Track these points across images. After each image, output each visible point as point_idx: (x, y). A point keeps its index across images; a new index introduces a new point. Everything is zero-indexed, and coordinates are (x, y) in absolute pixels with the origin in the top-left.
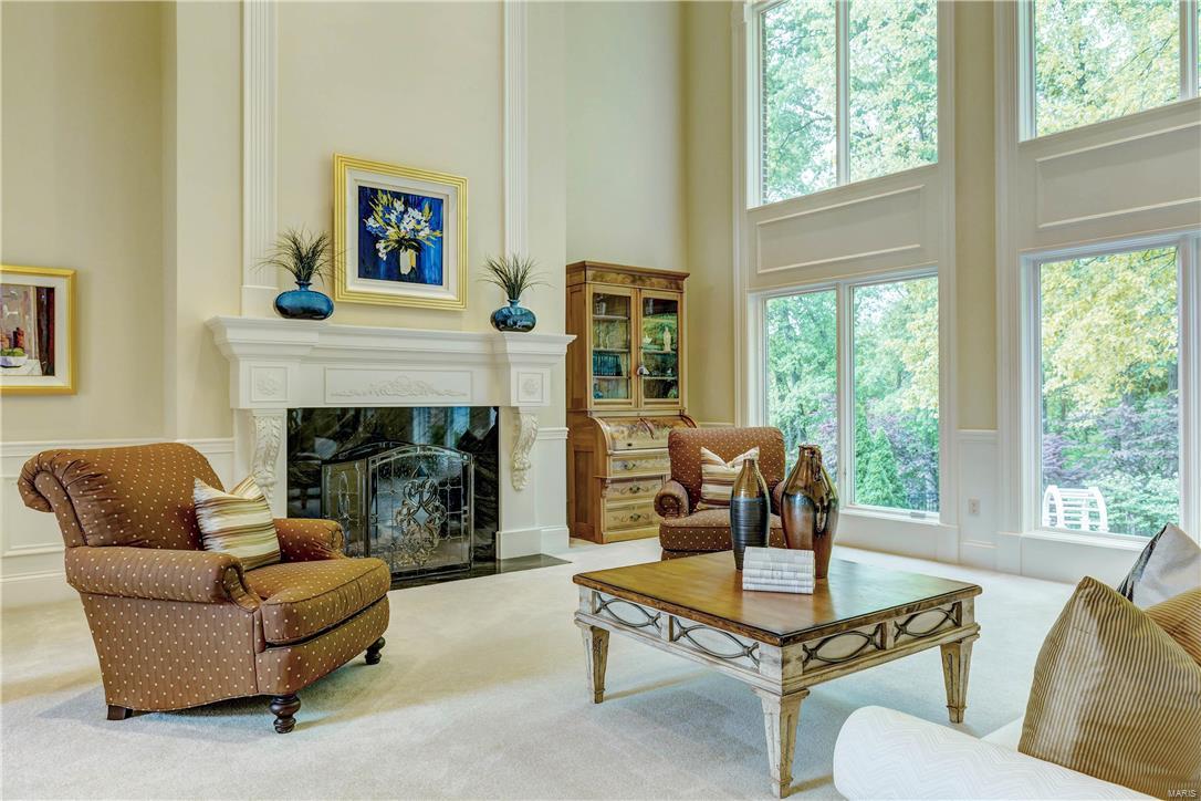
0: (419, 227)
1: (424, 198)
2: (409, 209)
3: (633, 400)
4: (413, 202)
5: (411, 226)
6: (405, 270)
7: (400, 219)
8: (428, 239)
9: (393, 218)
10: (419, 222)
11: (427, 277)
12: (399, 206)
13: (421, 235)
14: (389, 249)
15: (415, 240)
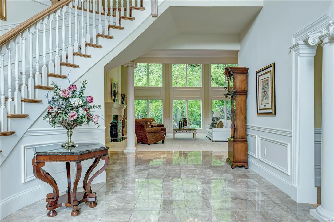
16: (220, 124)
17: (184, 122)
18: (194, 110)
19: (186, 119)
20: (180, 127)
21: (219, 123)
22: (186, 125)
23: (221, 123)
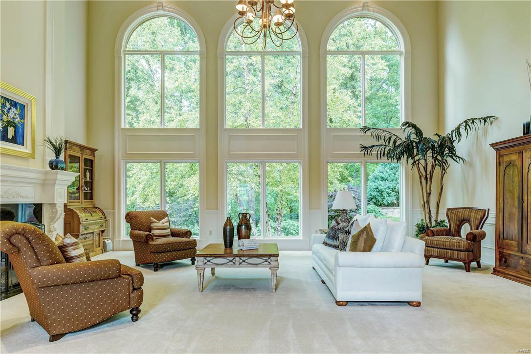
0: (15, 117)
1: (18, 103)
2: (12, 107)
3: (80, 201)
4: (14, 104)
5: (12, 116)
6: (10, 137)
7: (8, 112)
8: (19, 123)
9: (5, 110)
10: (15, 114)
11: (18, 141)
12: (8, 105)
13: (16, 121)
14: (4, 125)
15: (14, 123)
16: (364, 236)
17: (239, 226)
18: (287, 190)
19: (248, 216)
20: (229, 244)
21: (362, 231)
22: (248, 237)
23: (368, 234)
